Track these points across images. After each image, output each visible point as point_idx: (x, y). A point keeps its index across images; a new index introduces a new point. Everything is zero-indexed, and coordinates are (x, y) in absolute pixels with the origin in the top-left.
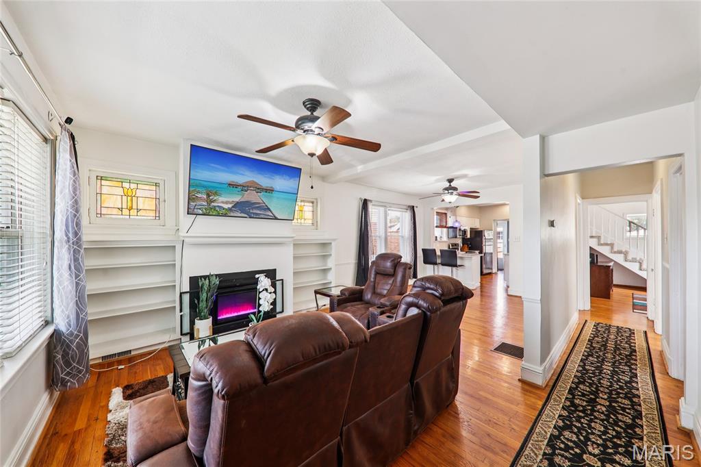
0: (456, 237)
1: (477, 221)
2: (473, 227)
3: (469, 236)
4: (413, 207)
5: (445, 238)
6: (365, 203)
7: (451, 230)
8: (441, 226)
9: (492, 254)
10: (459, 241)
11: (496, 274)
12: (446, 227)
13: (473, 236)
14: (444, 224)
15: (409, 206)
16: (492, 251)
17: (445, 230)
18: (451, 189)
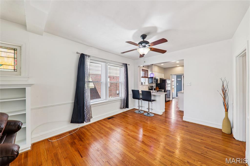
0: (152, 83)
1: (163, 75)
2: (161, 78)
3: (159, 82)
4: (126, 64)
5: (147, 83)
6: (82, 57)
7: (150, 79)
8: (145, 77)
9: (170, 90)
10: (154, 85)
11: (172, 101)
12: (147, 77)
13: (161, 82)
14: (147, 76)
15: (123, 64)
16: (170, 89)
17: (147, 79)
18: (144, 43)
